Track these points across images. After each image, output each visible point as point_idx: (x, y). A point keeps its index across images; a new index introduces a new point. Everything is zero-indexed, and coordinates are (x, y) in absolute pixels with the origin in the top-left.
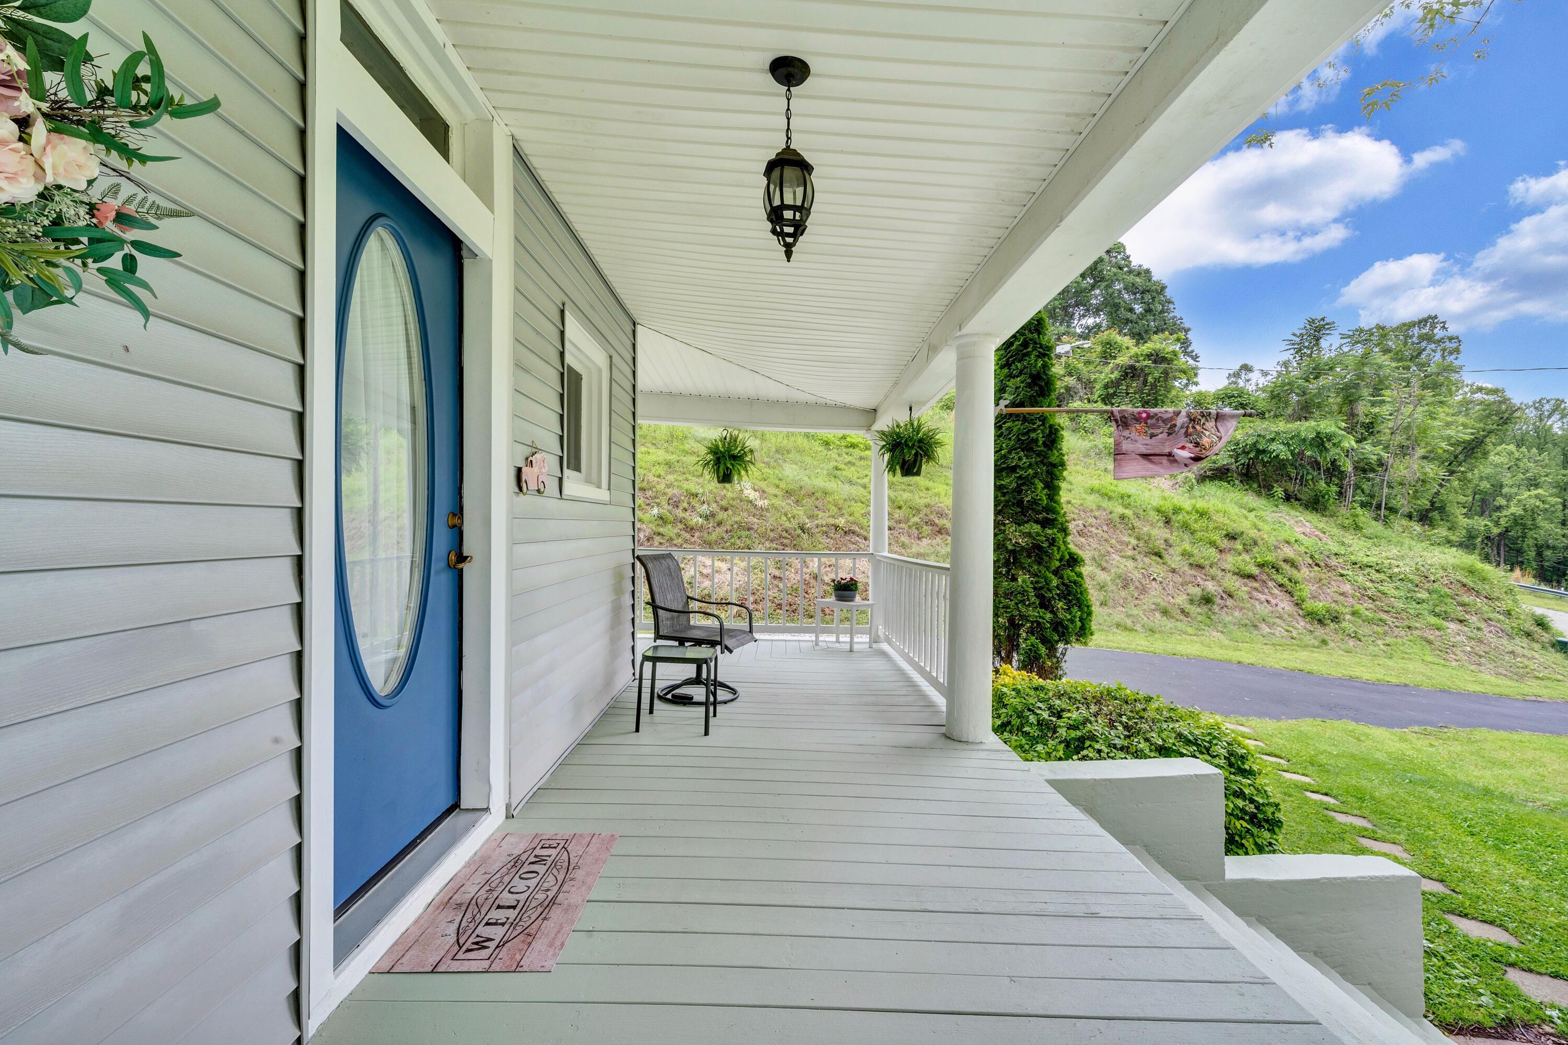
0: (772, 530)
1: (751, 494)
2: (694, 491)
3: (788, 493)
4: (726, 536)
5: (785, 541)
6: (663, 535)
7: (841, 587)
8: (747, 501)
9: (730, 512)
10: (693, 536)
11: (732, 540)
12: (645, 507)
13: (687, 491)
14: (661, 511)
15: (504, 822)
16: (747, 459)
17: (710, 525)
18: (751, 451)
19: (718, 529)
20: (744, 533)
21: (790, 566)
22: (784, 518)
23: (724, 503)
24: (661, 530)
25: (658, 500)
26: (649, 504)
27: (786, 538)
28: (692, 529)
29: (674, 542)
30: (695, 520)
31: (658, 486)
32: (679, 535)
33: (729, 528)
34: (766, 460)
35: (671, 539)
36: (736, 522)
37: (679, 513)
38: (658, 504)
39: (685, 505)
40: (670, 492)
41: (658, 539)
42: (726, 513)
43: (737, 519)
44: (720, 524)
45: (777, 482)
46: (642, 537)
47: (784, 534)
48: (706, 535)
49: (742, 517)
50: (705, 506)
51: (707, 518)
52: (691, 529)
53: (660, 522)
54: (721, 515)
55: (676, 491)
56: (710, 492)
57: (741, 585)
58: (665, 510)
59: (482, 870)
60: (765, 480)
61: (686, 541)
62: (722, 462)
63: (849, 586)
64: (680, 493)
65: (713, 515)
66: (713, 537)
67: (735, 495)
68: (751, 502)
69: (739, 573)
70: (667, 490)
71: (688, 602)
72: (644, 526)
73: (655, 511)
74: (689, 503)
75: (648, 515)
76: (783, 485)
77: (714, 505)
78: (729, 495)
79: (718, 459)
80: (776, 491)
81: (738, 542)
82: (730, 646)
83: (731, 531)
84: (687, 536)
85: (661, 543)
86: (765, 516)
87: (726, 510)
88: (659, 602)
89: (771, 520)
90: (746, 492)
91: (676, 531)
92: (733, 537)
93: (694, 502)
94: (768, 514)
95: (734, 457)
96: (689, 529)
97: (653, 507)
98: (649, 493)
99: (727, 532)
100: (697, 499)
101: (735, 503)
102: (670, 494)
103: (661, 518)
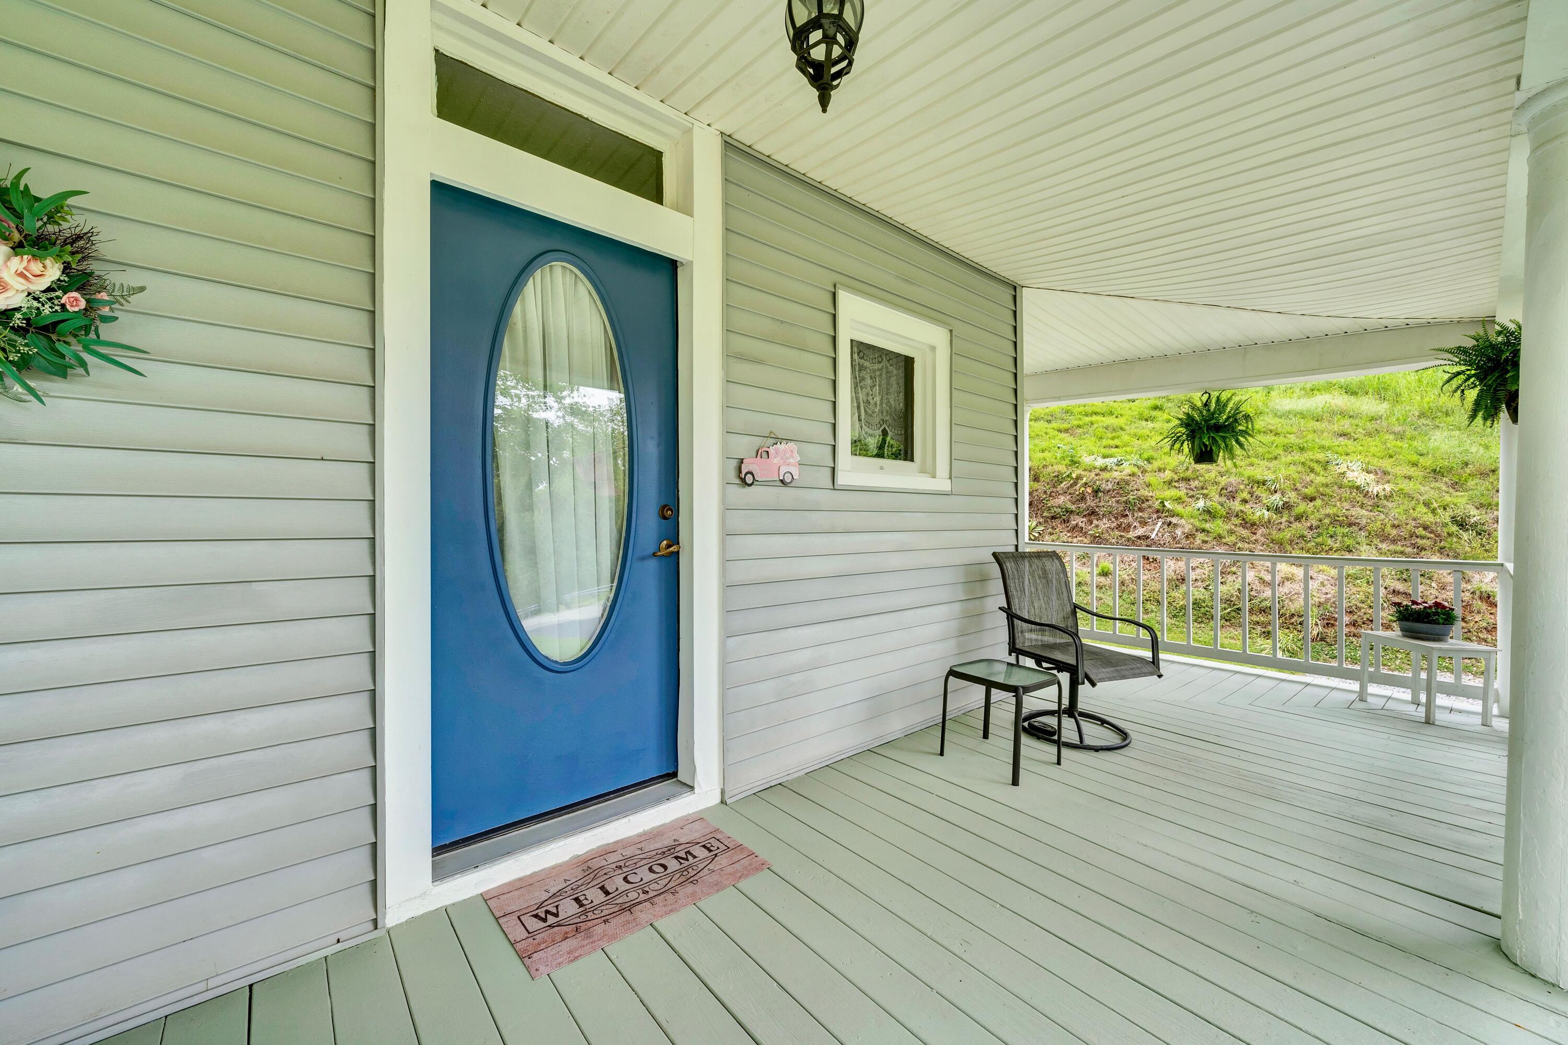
0: (1394, 526)
1: (1359, 477)
2: (1259, 477)
3: (1437, 473)
4: (1309, 535)
5: (1421, 542)
6: (1208, 532)
7: (1411, 615)
8: (1351, 487)
9: (1318, 502)
10: (1255, 534)
11: (1319, 540)
12: (1186, 499)
13: (1249, 478)
14: (1209, 503)
15: (716, 805)
16: (1240, 428)
17: (1284, 520)
18: (1247, 417)
19: (1296, 525)
20: (1341, 530)
21: (1430, 578)
22: (1421, 509)
23: (1309, 491)
24: (1207, 526)
25: (1205, 491)
26: (1192, 496)
27: (1422, 537)
28: (1253, 524)
29: (1224, 540)
30: (1258, 514)
31: (1207, 476)
32: (1231, 532)
33: (1315, 523)
34: (1398, 429)
35: (1220, 537)
36: (1328, 516)
37: (1236, 506)
38: (1205, 496)
39: (1245, 495)
40: (1223, 481)
41: (1200, 537)
42: (1311, 504)
43: (1329, 511)
44: (1298, 518)
45: (1415, 458)
46: (1179, 534)
47: (1420, 531)
48: (1274, 532)
49: (1340, 508)
50: (1277, 496)
51: (1277, 510)
52: (1251, 526)
53: (1207, 517)
54: (1302, 507)
55: (1233, 479)
56: (1287, 478)
57: (1327, 600)
58: (1215, 502)
59: (639, 846)
60: (1391, 457)
61: (1243, 539)
62: (1198, 436)
63: (1428, 615)
64: (1239, 480)
65: (1287, 506)
66: (1287, 535)
67: (1329, 480)
68: (1358, 488)
69: (1326, 583)
70: (1219, 479)
71: (1075, 610)
72: (1183, 521)
73: (1201, 504)
74: (1251, 494)
75: (1189, 509)
76: (1426, 462)
77: (1293, 495)
78: (1319, 480)
79: (1193, 431)
80: (1412, 471)
81: (1330, 541)
82: (1093, 677)
83: (1318, 527)
84: (1245, 533)
85: (1204, 542)
86: (1384, 507)
87: (1312, 499)
88: (1016, 609)
89: (1396, 510)
90: (1350, 475)
91: (1227, 527)
92: (1320, 535)
93: (1258, 492)
94: (1390, 505)
95: (1218, 428)
96: (1248, 525)
97: (1198, 499)
98: (1194, 484)
99: (1311, 528)
100: (1265, 487)
101: (1328, 491)
102: (1223, 484)
103: (1209, 512)
